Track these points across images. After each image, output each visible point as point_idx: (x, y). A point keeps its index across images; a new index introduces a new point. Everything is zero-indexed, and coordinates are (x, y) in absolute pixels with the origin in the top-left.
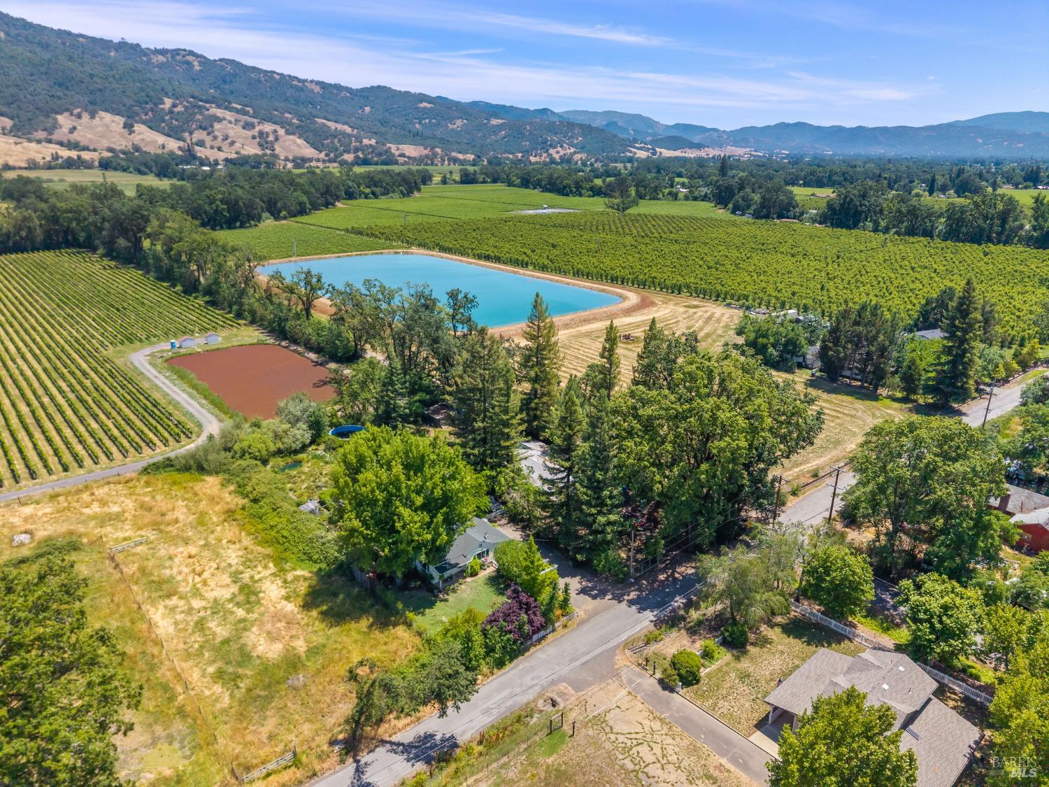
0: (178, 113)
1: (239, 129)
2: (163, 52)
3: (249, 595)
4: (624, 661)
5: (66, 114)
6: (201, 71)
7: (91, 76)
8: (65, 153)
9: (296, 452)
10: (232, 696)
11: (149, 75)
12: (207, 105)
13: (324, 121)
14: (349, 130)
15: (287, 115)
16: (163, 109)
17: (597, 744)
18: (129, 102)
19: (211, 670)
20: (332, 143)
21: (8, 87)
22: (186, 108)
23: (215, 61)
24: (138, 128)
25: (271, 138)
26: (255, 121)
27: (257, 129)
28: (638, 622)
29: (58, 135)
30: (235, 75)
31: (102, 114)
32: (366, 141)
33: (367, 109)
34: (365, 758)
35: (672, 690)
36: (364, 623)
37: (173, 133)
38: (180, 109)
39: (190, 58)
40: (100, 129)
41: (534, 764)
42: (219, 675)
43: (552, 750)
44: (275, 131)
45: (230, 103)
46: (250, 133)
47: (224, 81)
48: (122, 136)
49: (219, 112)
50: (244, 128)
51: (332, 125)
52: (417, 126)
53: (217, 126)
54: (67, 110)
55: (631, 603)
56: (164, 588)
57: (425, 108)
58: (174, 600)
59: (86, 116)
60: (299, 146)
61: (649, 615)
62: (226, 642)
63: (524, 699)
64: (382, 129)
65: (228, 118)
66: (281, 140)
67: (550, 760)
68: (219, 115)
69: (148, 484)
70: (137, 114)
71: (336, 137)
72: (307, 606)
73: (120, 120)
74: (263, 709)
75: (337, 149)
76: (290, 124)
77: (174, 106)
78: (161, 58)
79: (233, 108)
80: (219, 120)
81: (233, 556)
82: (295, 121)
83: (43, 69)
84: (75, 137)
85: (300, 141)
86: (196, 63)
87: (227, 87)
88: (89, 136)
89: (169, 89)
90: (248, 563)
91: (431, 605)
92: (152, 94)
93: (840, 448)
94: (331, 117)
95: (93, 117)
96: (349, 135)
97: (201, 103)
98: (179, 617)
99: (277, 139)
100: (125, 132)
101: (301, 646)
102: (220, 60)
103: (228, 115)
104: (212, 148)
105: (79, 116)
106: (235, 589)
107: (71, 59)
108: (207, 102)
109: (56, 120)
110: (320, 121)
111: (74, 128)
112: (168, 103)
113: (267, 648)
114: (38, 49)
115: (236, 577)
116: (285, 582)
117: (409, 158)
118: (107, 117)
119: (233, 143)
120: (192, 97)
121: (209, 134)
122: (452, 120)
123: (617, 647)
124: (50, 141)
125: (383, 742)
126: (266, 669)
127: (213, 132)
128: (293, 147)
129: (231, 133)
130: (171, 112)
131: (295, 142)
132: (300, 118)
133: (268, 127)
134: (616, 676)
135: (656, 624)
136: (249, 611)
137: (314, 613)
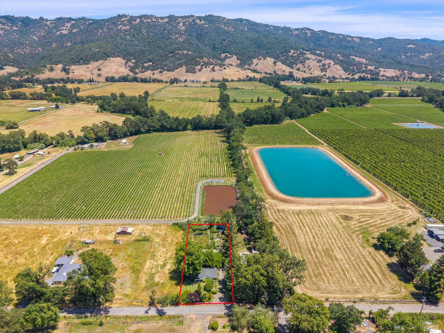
0: (294, 56)
1: (315, 63)
2: (297, 30)
3: (164, 265)
4: (209, 318)
5: (256, 59)
6: (310, 36)
7: (269, 43)
8: (252, 75)
9: (203, 230)
10: (145, 285)
11: (288, 41)
12: (306, 52)
13: (354, 57)
14: (364, 61)
15: (338, 55)
16: (289, 55)
17: (185, 329)
18: (278, 52)
19: (146, 278)
20: (353, 68)
21: (242, 49)
22: (298, 54)
23: (317, 31)
24: (279, 63)
25: (327, 67)
26: (323, 59)
27: (323, 62)
28: (222, 311)
29: (253, 67)
30: (323, 37)
31: (268, 58)
32: (369, 68)
33: (379, 49)
34: (152, 308)
35: (209, 329)
36: (175, 282)
37: (291, 65)
38: (296, 55)
39: (307, 31)
40: (266, 64)
41: (172, 326)
42: (146, 280)
43: (177, 325)
44: (330, 63)
45: (316, 51)
46: (319, 64)
47: (318, 40)
48: (272, 67)
49: (309, 56)
50: (317, 62)
51: (357, 59)
52: (403, 57)
53: (307, 62)
54: (257, 57)
55: (226, 306)
56: (153, 257)
57: (410, 48)
58: (153, 261)
59: (262, 59)
60: (338, 70)
61: (226, 311)
62: (153, 274)
63: (183, 313)
64: (382, 60)
65: (312, 58)
66: (331, 67)
67: (175, 327)
68: (309, 57)
69: (171, 228)
70: (280, 57)
71: (356, 65)
72: (170, 273)
73: (273, 60)
74: (147, 290)
75: (354, 71)
76: (338, 59)
77: (294, 53)
78: (297, 32)
79: (317, 53)
80: (308, 59)
81: (169, 254)
82: (341, 58)
83: (255, 41)
84: (257, 68)
85: (339, 68)
86: (309, 33)
87: (318, 42)
88: (261, 67)
89: (294, 46)
90: (170, 258)
91: (189, 284)
92: (287, 49)
93: (355, 294)
94: (358, 55)
95: (264, 60)
96: (363, 64)
97: (304, 52)
98: (151, 265)
99: (329, 67)
100: (273, 65)
101: (162, 281)
102: (319, 31)
103: (313, 57)
104: (302, 71)
105: (260, 59)
106: (163, 263)
107: (264, 37)
108: (307, 51)
109: (252, 61)
110: (352, 57)
111: (257, 64)
112: (292, 51)
113: (157, 279)
114: (255, 33)
115: (166, 260)
116: (172, 266)
117: (387, 77)
118: (269, 59)
119: (310, 69)
120: (302, 49)
121: (303, 65)
122: (423, 54)
123: (211, 314)
124: (248, 69)
125: (156, 307)
126: (153, 283)
127: (305, 64)
128: (335, 71)
129: (311, 65)
130: (292, 56)
131: (336, 68)
132: (344, 55)
133: (327, 62)
134: (203, 320)
135: (225, 314)
136: (161, 269)
137: (169, 275)
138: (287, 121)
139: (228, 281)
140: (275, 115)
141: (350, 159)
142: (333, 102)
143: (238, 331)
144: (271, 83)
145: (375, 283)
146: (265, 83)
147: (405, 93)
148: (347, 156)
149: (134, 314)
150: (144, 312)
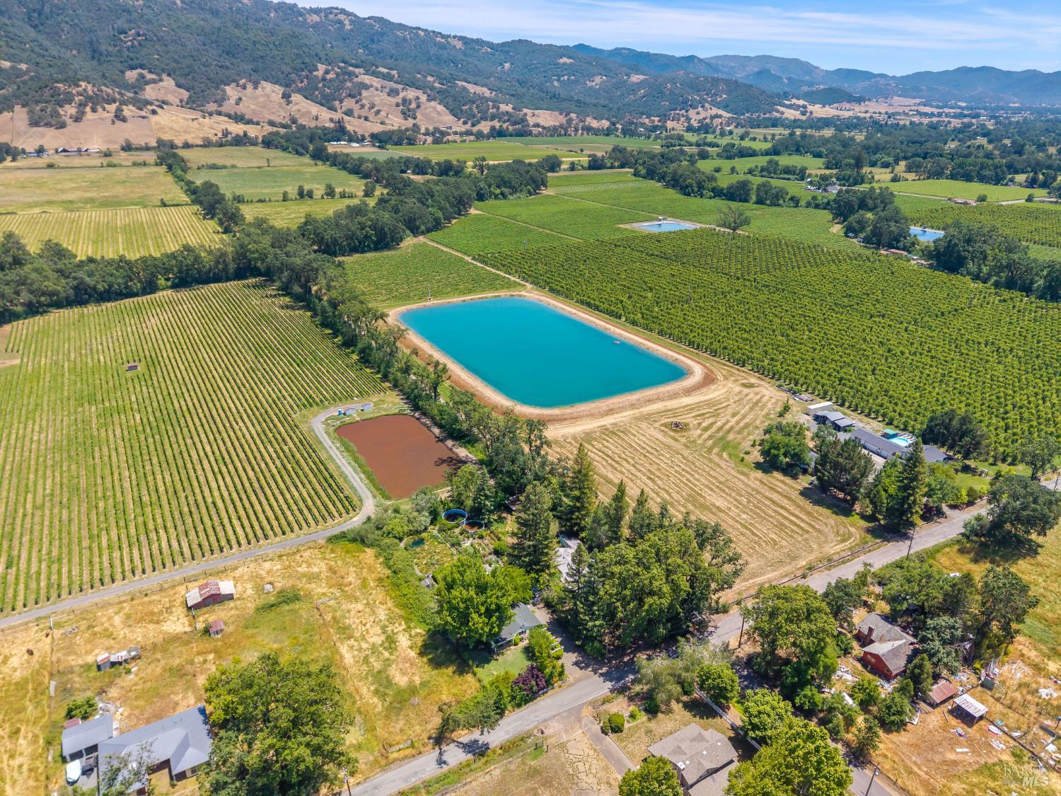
0: (330, 80)
1: (384, 96)
2: (317, 11)
3: (391, 642)
4: (587, 712)
5: (233, 85)
6: (351, 30)
7: (254, 43)
8: (237, 129)
9: (420, 532)
10: (383, 705)
11: (305, 41)
12: (357, 71)
13: (464, 84)
14: (487, 93)
15: (430, 78)
16: (316, 77)
17: (557, 757)
18: (287, 69)
19: (372, 688)
20: (471, 109)
21: (184, 57)
22: (337, 74)
23: (365, 19)
24: (296, 98)
25: (413, 106)
26: (400, 87)
27: (402, 95)
28: (602, 688)
29: (229, 106)
30: (382, 34)
31: (264, 83)
32: (503, 108)
33: (507, 65)
34: (444, 748)
35: (606, 734)
36: (451, 669)
37: (327, 102)
38: (331, 76)
39: (342, 17)
40: (262, 99)
41: (524, 764)
42: (376, 692)
43: (535, 758)
44: (418, 98)
45: (377, 67)
46: (394, 100)
47: (373, 41)
48: (281, 106)
49: (367, 79)
50: (389, 95)
51: (472, 88)
52: (556, 83)
53: (365, 93)
54: (234, 81)
55: (602, 675)
56: (347, 633)
57: (565, 64)
58: (352, 642)
59: (250, 87)
60: (439, 113)
61: (609, 685)
62: (379, 672)
63: (528, 728)
64: (521, 90)
65: (375, 84)
66: (423, 107)
67: (532, 763)
68: (367, 82)
69: (332, 551)
70: (294, 82)
71: (474, 102)
72: (421, 654)
73: (279, 90)
74: (398, 715)
75: (474, 116)
76: (432, 88)
77: (327, 72)
78: (316, 18)
79: (380, 72)
80: (367, 87)
81: (382, 614)
82: (436, 85)
83: (213, 38)
84: (241, 109)
85: (440, 108)
86: (347, 22)
87: (374, 46)
88: (252, 107)
89: (322, 54)
90: (391, 620)
91: (488, 662)
92: (307, 60)
94: (471, 78)
95: (256, 88)
96: (487, 100)
97: (351, 68)
98: (356, 653)
99: (418, 107)
100: (283, 101)
101: (417, 680)
102: (369, 18)
103: (376, 82)
104: (360, 117)
105: (244, 87)
106: (383, 638)
107: (237, 26)
108: (357, 66)
109: (224, 91)
110: (460, 83)
111: (240, 99)
112: (322, 68)
113: (401, 680)
114: (209, 17)
115: (384, 628)
116: (410, 636)
117: (544, 128)
118: (267, 87)
119: (378, 112)
120: (343, 62)
121: (357, 102)
122: (591, 77)
123: (585, 703)
124: (219, 114)
125: (454, 741)
126: (399, 692)
127: (361, 100)
128: (434, 115)
129: (377, 101)
130: (324, 79)
131: (435, 108)
132: (441, 79)
133: (411, 94)
134: (580, 720)
135: (612, 691)
136: (391, 654)
137: (425, 659)
138: (409, 242)
139: (587, 618)
140: (382, 229)
141: (597, 308)
142: (481, 189)
143: (662, 712)
144: (301, 150)
145: (808, 532)
146: (285, 150)
147: (600, 162)
148: (589, 305)
149: (413, 779)
150: (434, 765)
